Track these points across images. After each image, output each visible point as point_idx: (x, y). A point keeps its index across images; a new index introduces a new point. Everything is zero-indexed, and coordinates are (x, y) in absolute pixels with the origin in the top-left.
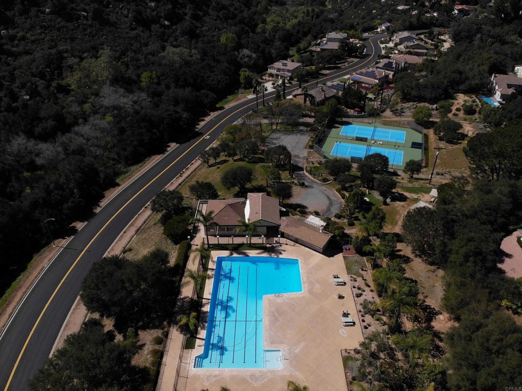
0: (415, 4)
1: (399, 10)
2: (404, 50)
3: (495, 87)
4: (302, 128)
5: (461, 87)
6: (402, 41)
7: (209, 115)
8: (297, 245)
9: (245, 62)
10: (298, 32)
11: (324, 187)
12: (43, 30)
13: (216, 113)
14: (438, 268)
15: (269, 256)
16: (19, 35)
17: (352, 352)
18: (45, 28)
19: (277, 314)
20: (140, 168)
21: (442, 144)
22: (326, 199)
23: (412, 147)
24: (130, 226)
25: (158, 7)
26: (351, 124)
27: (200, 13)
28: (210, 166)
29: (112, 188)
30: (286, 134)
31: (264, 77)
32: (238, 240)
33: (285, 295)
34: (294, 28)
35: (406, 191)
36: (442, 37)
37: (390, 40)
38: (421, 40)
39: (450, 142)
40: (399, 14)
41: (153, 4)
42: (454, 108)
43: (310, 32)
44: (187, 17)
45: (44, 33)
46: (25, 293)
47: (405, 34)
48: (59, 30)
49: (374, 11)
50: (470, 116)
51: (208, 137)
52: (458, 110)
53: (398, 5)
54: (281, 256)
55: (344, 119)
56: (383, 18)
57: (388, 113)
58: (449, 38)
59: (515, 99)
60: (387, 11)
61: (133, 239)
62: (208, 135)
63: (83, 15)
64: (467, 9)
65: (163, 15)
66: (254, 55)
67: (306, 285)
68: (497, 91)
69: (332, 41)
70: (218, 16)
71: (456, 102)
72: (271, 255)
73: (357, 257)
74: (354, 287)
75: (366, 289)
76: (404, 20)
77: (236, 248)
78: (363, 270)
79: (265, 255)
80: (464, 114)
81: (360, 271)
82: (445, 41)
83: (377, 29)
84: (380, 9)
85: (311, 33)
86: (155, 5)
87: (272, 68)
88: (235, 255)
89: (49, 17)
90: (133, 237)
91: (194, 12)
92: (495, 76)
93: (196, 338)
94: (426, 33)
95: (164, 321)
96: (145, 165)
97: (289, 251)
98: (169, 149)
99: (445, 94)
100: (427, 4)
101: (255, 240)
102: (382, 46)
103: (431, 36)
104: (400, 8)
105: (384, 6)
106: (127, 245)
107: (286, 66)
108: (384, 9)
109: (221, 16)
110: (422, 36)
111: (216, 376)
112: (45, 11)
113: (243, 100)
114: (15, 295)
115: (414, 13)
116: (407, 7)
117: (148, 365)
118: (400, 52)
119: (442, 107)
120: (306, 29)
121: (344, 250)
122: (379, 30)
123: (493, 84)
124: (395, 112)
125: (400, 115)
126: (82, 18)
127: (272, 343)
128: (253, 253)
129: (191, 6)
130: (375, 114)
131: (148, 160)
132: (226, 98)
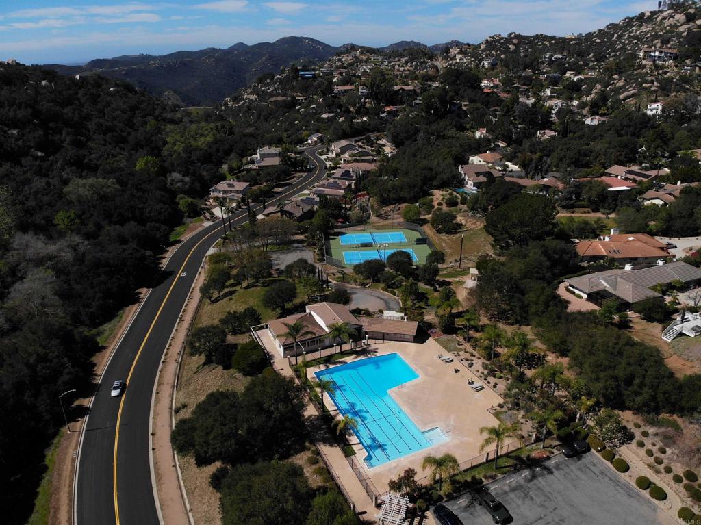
0: (339, 110)
1: (324, 118)
2: (350, 159)
3: (464, 178)
4: (296, 245)
5: (435, 183)
6: (343, 150)
7: (168, 251)
8: (385, 341)
9: (179, 188)
10: (218, 151)
11: (367, 290)
13: (175, 248)
14: (520, 326)
15: (365, 358)
17: (498, 408)
19: (413, 401)
20: (120, 324)
21: (444, 236)
22: (379, 300)
23: (417, 244)
24: (159, 385)
25: (23, 135)
26: (346, 233)
27: (82, 138)
28: (214, 302)
29: (97, 354)
30: (284, 253)
31: (208, 203)
32: (326, 353)
33: (407, 384)
34: (210, 147)
35: (445, 277)
36: (381, 142)
37: (328, 151)
38: (360, 147)
39: (449, 232)
40: (326, 123)
41: (15, 132)
42: (435, 203)
43: (233, 149)
44: (65, 144)
46: (70, 492)
47: (344, 143)
49: (296, 122)
50: (454, 208)
51: (184, 274)
52: (440, 204)
53: (321, 113)
54: (378, 354)
55: (336, 230)
56: (309, 128)
57: (373, 218)
58: (388, 141)
59: (493, 182)
60: (311, 121)
61: (174, 397)
62: (183, 272)
64: (395, 109)
65: (32, 144)
66: (187, 179)
67: (419, 371)
68: (469, 182)
69: (266, 156)
70: (105, 140)
71: (434, 198)
72: (367, 356)
73: (446, 337)
74: (462, 360)
75: (473, 358)
76: (335, 128)
77: (328, 360)
78: (459, 345)
79: (361, 358)
80: (447, 207)
81: (458, 347)
82: (385, 146)
83: (307, 140)
84: (302, 119)
85: (234, 151)
86: (18, 133)
87: (216, 191)
88: (331, 366)
90: (172, 394)
91: (75, 138)
92: (462, 168)
93: (351, 445)
94: (362, 139)
95: (305, 442)
96: (123, 319)
97: (383, 348)
98: (142, 296)
99: (421, 192)
100: (352, 109)
101: (346, 347)
102: (323, 157)
103: (369, 142)
104: (325, 116)
105: (306, 116)
106: (172, 405)
107: (234, 187)
108: (307, 118)
109: (109, 140)
110: (360, 143)
111: (395, 467)
113: (199, 230)
114: (58, 500)
115: (341, 120)
116: (332, 115)
117: (320, 484)
118: (347, 162)
119: (424, 205)
120: (227, 147)
121: (431, 334)
122: (309, 141)
123: (461, 175)
124: (379, 216)
125: (387, 219)
127: (425, 424)
128: (349, 359)
129: (70, 130)
130: (362, 221)
131: (123, 313)
132: (174, 230)
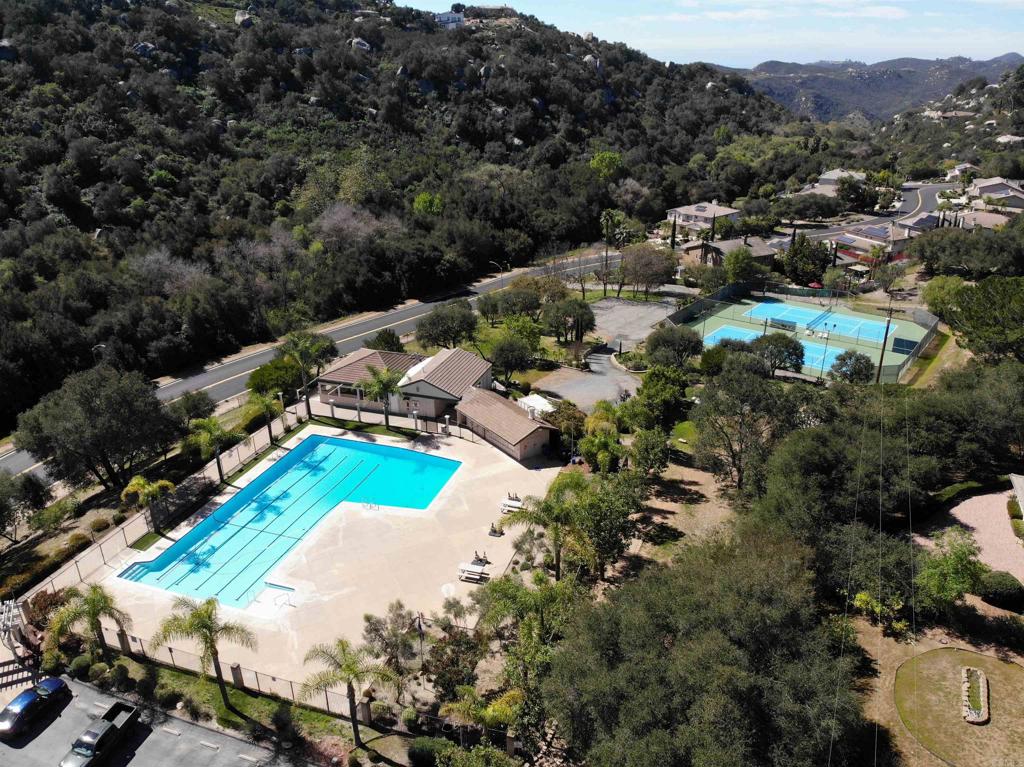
2: (982, 206)
6: (985, 192)
7: (509, 271)
8: (482, 441)
9: (623, 201)
11: (626, 377)
12: (295, 128)
13: (525, 270)
16: (254, 129)
18: (301, 124)
19: (342, 535)
23: (893, 349)
25: (509, 114)
33: (387, 509)
37: (963, 192)
40: (999, 151)
44: (557, 135)
45: (296, 132)
47: (997, 180)
48: (322, 130)
49: (945, 145)
53: (1000, 134)
54: (434, 452)
55: (770, 295)
56: (962, 156)
57: (877, 294)
60: (973, 144)
63: (371, 113)
65: (512, 127)
66: (647, 192)
67: (442, 502)
69: (827, 183)
77: (360, 428)
79: (405, 445)
83: (945, 175)
84: (960, 140)
86: (503, 112)
87: (675, 214)
89: (312, 109)
93: (164, 536)
97: (457, 447)
98: (400, 307)
102: (942, 201)
104: (1002, 139)
107: (704, 211)
112: (309, 99)
113: (590, 257)
116: (1017, 139)
122: (948, 177)
124: (894, 294)
126: (367, 118)
127: (291, 574)
128: (383, 440)
129: (570, 116)
